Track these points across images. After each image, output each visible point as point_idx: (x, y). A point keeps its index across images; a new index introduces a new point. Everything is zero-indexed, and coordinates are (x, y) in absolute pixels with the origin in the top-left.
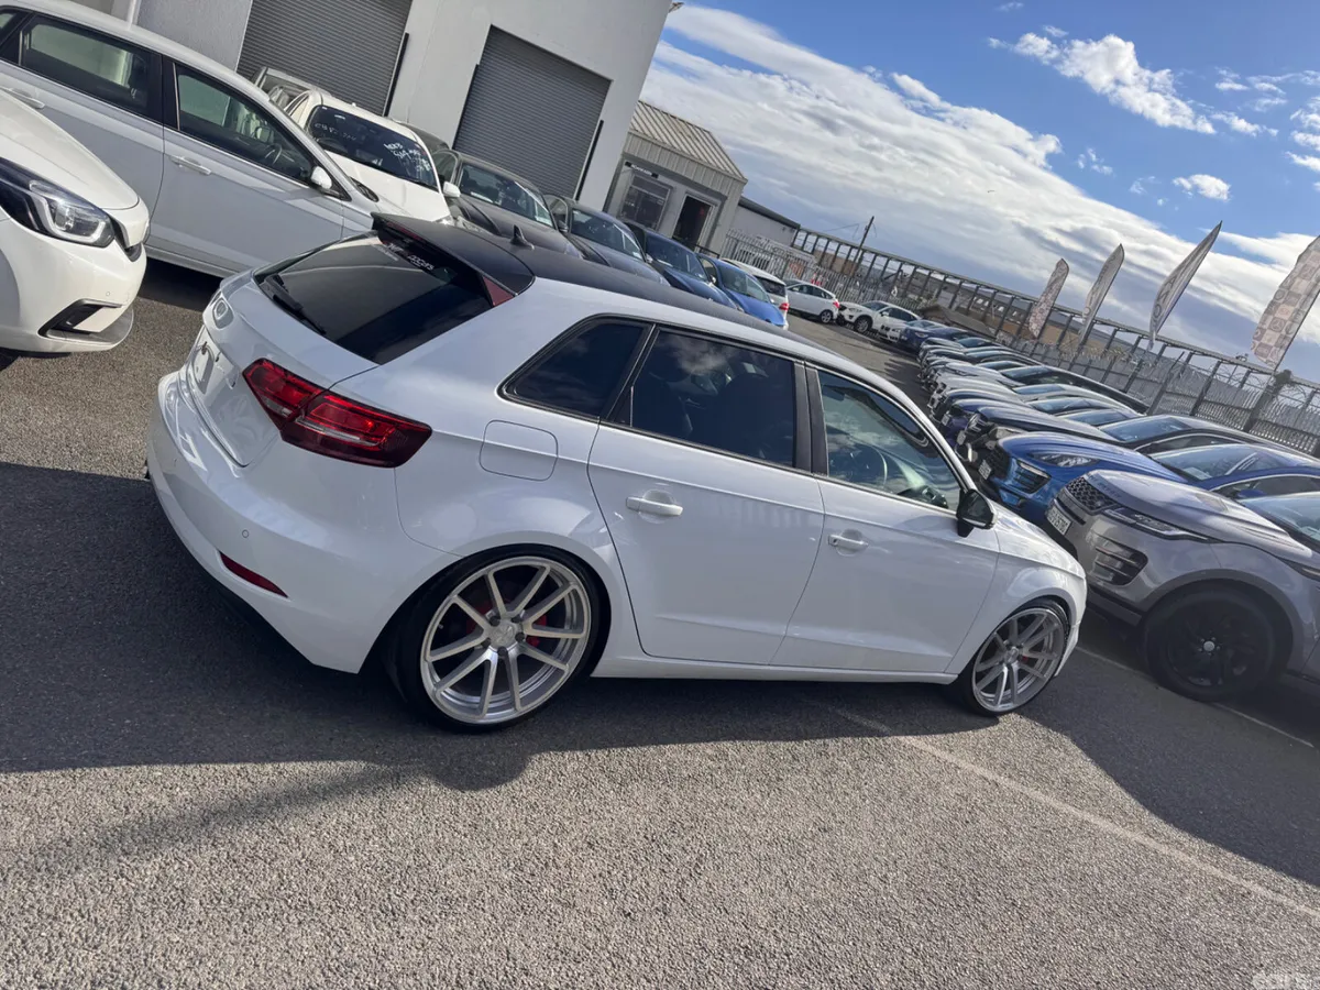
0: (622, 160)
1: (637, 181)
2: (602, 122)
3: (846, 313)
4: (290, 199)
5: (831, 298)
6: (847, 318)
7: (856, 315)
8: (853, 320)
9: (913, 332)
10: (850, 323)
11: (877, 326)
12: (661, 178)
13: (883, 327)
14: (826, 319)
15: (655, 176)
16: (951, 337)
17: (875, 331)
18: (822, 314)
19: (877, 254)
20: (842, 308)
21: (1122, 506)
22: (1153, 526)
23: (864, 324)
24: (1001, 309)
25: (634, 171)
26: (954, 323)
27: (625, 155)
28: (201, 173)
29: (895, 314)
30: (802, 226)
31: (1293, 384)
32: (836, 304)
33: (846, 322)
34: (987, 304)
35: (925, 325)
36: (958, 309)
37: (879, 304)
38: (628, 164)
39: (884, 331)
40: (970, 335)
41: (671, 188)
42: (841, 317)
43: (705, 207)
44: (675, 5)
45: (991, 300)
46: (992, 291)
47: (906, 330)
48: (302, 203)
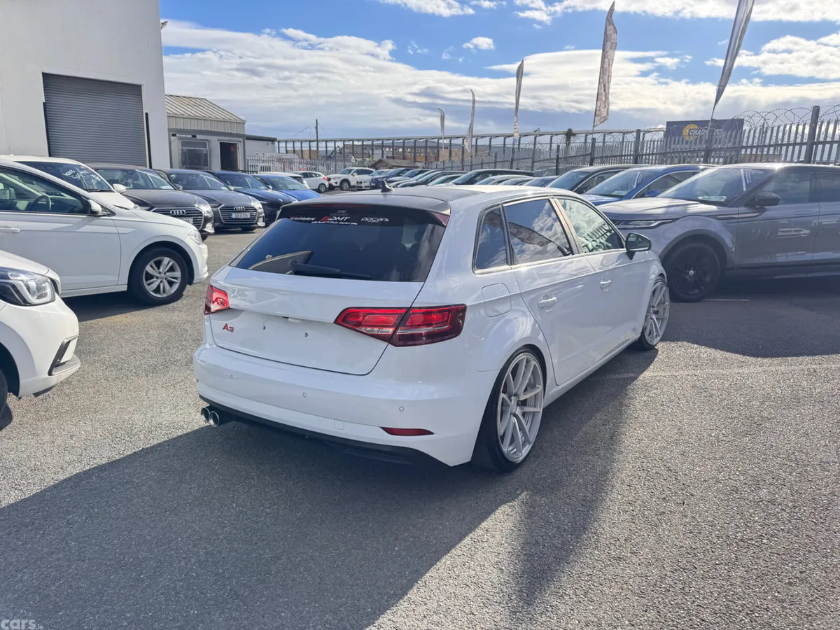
0: (169, 134)
1: (184, 144)
2: (147, 114)
3: (332, 182)
4: (79, 228)
5: (320, 176)
6: (334, 185)
7: (339, 181)
8: (338, 184)
9: (376, 179)
10: (338, 187)
11: (353, 183)
12: (199, 137)
13: (357, 183)
14: (323, 189)
15: (194, 136)
16: (398, 175)
17: (354, 186)
18: (319, 187)
19: (326, 141)
20: (329, 179)
21: (623, 221)
22: (643, 224)
23: (345, 184)
24: (401, 150)
25: (180, 138)
26: (393, 166)
27: (170, 130)
28: (13, 233)
29: (359, 172)
30: (278, 139)
31: (574, 135)
32: (324, 178)
33: (334, 187)
34: (391, 149)
35: (379, 174)
36: (387, 157)
37: (348, 170)
38: (174, 135)
39: (359, 185)
40: (408, 170)
41: (208, 140)
42: (330, 185)
43: (234, 145)
44: (163, 24)
45: (393, 147)
46: (402, 141)
47: (372, 179)
48: (87, 228)
